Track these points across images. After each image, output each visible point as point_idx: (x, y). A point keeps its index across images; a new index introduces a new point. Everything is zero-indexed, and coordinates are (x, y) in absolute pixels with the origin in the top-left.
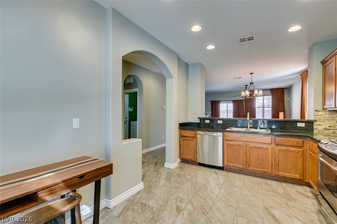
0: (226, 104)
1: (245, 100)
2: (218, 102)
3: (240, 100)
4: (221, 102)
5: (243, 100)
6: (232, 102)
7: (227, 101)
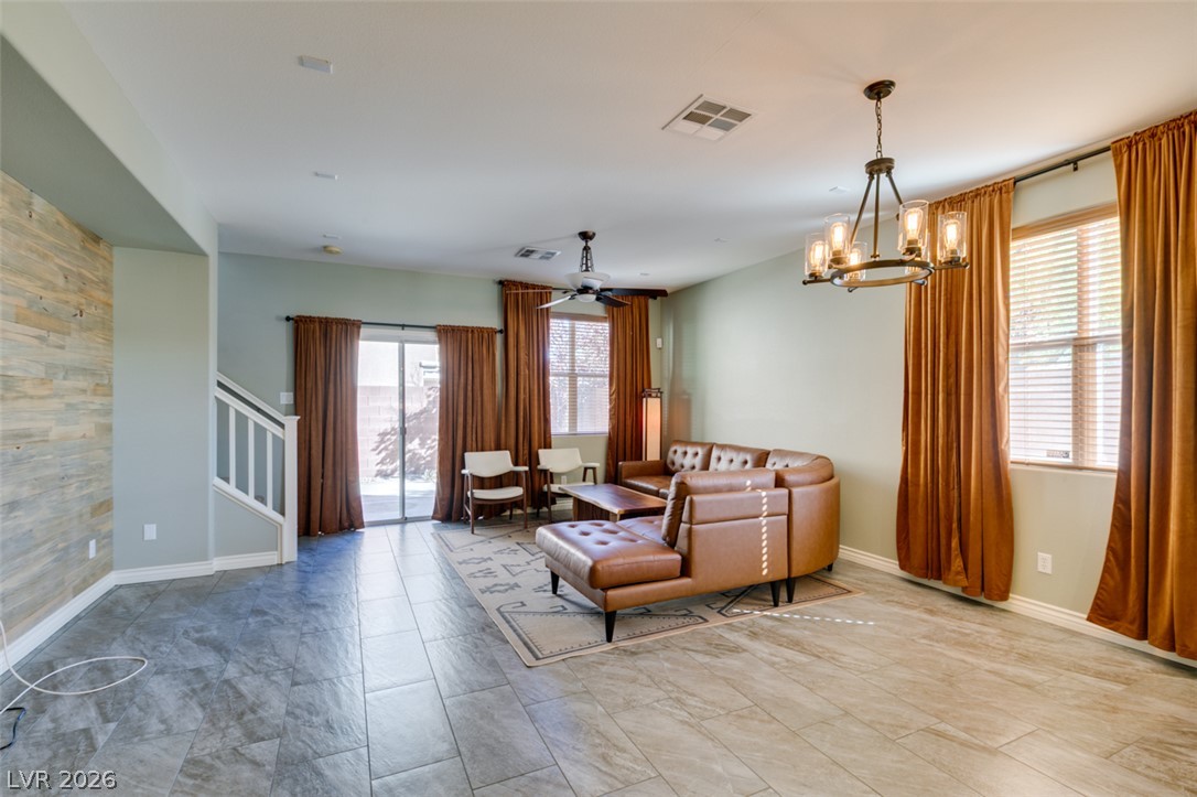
0: (395, 346)
1: (505, 331)
2: (350, 328)
3: (481, 330)
4: (364, 331)
5: (492, 332)
6: (432, 335)
7: (403, 326)
